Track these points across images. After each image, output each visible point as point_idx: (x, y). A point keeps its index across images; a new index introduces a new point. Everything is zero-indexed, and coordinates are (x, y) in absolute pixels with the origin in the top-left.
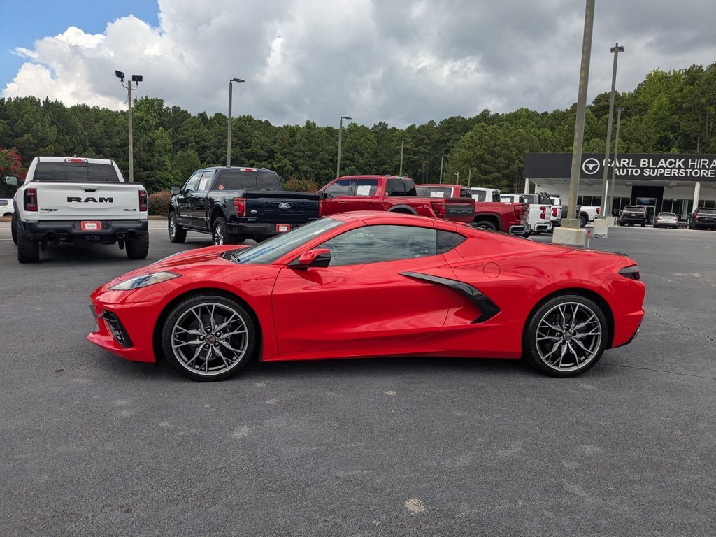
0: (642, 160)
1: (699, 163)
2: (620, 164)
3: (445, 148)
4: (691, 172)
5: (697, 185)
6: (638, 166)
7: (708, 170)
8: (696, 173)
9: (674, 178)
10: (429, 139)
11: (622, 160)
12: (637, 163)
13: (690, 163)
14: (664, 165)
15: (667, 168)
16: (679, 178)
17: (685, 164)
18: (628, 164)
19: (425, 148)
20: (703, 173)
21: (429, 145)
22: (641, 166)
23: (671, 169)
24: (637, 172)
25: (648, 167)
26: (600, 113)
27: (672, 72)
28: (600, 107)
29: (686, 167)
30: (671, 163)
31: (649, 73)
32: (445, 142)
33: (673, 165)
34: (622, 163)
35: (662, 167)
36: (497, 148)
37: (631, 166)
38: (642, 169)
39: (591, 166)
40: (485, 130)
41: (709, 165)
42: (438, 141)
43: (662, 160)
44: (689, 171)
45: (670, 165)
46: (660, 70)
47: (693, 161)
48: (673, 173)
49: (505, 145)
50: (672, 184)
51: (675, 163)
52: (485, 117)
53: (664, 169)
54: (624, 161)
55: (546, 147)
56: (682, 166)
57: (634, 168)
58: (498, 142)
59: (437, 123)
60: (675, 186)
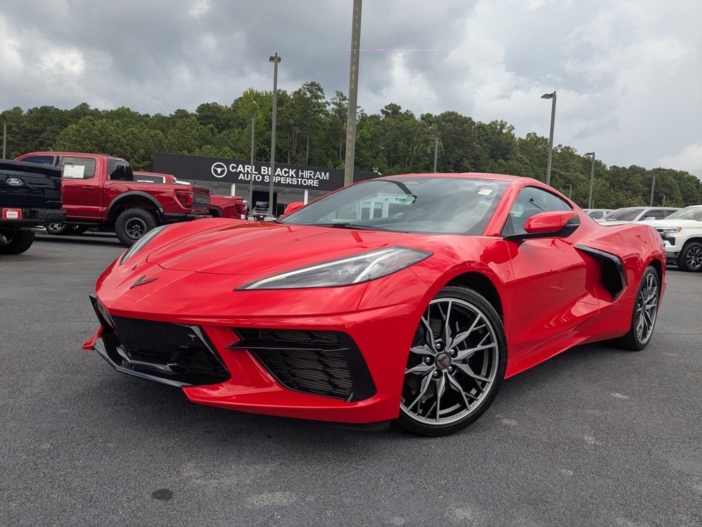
0: (263, 168)
1: (307, 174)
2: (244, 169)
3: (39, 140)
4: (301, 181)
5: (306, 193)
6: (260, 173)
7: (313, 180)
8: (305, 182)
9: (289, 185)
10: (18, 128)
11: (246, 166)
12: (258, 170)
13: (300, 174)
14: (280, 173)
15: (283, 176)
16: (292, 186)
17: (297, 173)
18: (251, 170)
19: (13, 137)
20: (310, 182)
21: (18, 133)
22: (262, 173)
23: (286, 177)
24: (259, 178)
25: (268, 175)
26: (204, 122)
27: (264, 93)
28: (204, 116)
29: (297, 177)
30: (286, 172)
31: (245, 91)
32: (37, 132)
33: (287, 175)
34: (246, 169)
35: (278, 175)
36: (109, 144)
37: (254, 172)
38: (263, 176)
39: (219, 170)
40: (94, 125)
41: (314, 176)
42: (29, 131)
43: (279, 169)
44: (300, 180)
45: (285, 174)
46: (255, 89)
47: (302, 172)
48: (287, 181)
49: (118, 142)
50: (286, 190)
51: (289, 172)
52: (83, 111)
53: (281, 177)
54: (248, 168)
55: (161, 148)
56: (295, 176)
57: (256, 174)
58: (110, 139)
59: (25, 112)
60: (288, 193)
